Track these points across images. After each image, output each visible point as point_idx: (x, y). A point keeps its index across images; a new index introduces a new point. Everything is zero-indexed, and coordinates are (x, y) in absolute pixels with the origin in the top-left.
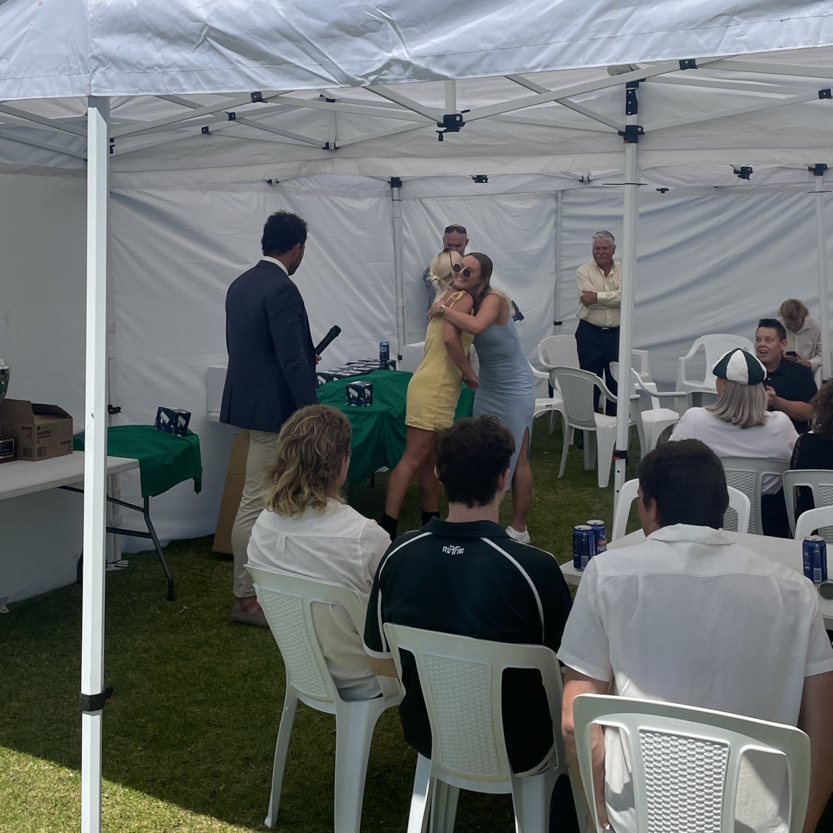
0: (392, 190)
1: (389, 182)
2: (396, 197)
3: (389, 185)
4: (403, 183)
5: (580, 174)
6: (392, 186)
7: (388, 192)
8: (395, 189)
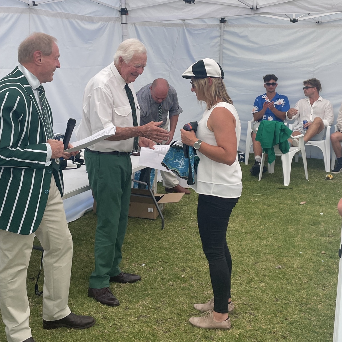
0: (122, 17)
1: (120, 11)
2: (124, 22)
3: (119, 13)
4: (129, 13)
5: (251, 4)
6: (122, 14)
7: (118, 18)
8: (124, 16)
